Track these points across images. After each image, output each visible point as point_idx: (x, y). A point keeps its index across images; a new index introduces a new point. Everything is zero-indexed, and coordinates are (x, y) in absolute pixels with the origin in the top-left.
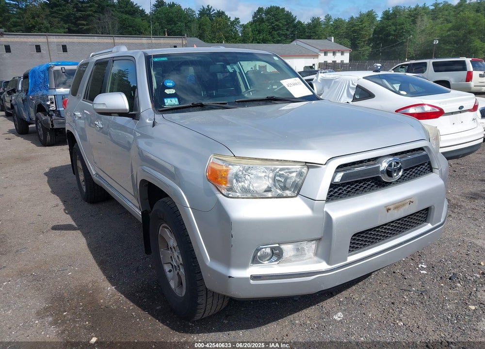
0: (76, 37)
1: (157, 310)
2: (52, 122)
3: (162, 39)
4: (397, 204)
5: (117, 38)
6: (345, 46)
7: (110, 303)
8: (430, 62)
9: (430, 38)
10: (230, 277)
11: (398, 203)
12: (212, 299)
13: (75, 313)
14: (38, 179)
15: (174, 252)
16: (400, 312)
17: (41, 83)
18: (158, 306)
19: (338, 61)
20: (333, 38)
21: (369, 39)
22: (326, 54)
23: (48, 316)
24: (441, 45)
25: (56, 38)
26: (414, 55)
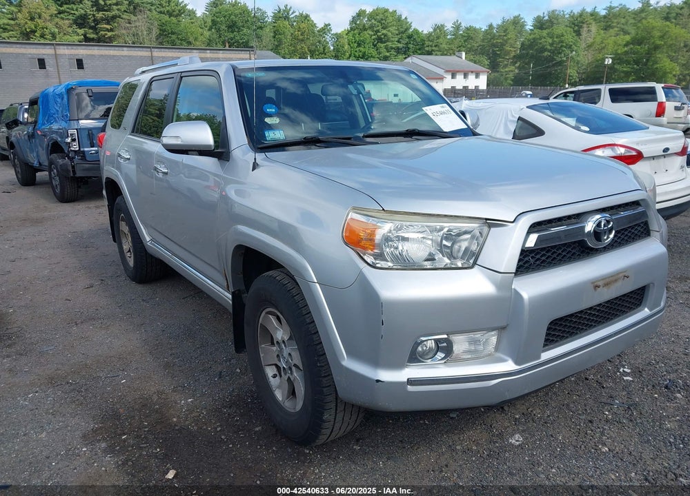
0: (96, 48)
1: (256, 432)
2: (73, 167)
3: (221, 52)
4: (607, 280)
5: (156, 50)
6: (480, 65)
7: (187, 422)
8: (605, 89)
9: (601, 55)
10: (378, 381)
11: (609, 277)
12: (343, 415)
13: (138, 437)
14: (58, 248)
15: (284, 348)
16: (602, 434)
17: (58, 111)
18: (257, 426)
19: (471, 87)
20: (464, 54)
21: (514, 56)
22: (453, 76)
23: (100, 440)
24: (616, 66)
25: (67, 49)
26: (578, 80)
